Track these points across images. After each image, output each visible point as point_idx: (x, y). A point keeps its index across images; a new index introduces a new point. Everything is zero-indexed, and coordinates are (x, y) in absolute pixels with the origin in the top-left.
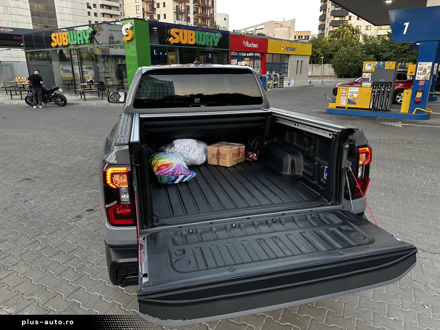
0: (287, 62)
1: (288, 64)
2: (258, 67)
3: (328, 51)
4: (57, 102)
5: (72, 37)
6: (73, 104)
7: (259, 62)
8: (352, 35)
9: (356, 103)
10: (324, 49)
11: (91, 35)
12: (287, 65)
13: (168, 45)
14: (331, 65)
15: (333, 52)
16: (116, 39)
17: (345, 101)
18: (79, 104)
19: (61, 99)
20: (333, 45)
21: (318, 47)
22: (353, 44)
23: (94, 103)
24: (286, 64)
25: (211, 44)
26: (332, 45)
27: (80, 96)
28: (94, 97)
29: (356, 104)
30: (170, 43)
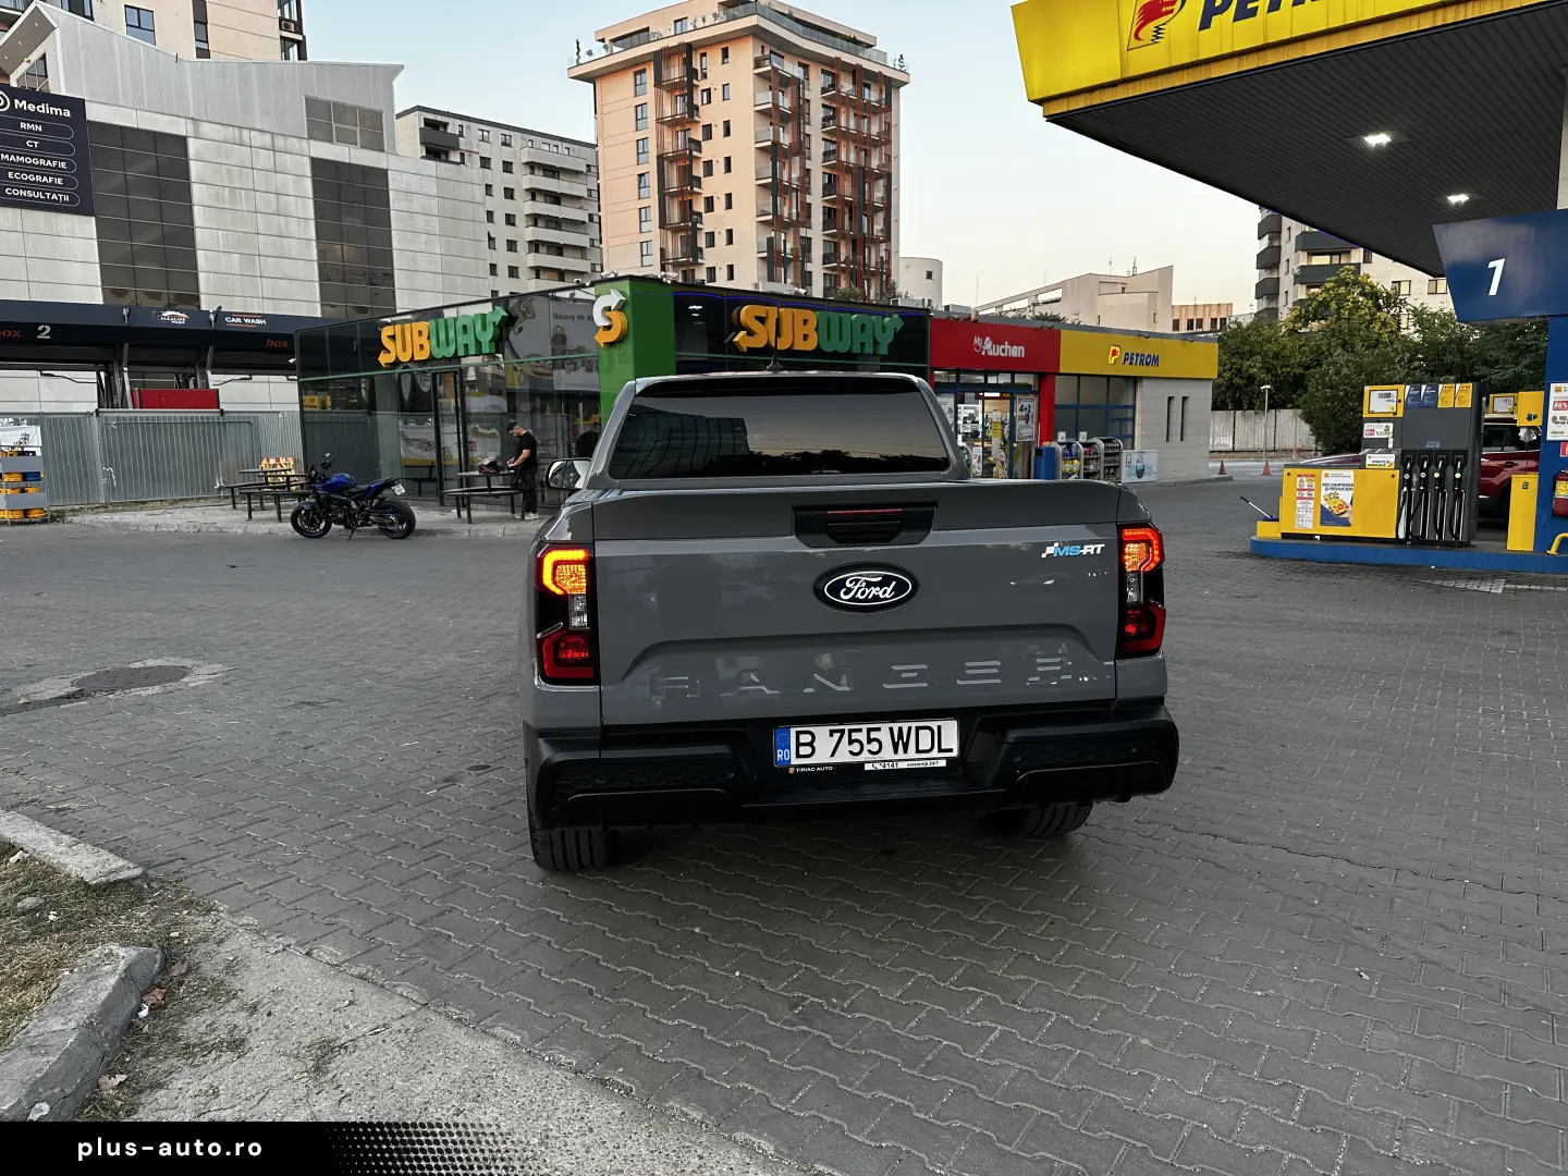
0: (1131, 403)
1: (1134, 407)
2: (1027, 419)
3: (1286, 366)
4: (384, 524)
5: (442, 337)
6: (431, 533)
7: (1029, 403)
8: (1375, 310)
9: (1351, 521)
10: (1273, 358)
11: (498, 331)
12: (1130, 411)
13: (729, 353)
14: (1299, 411)
15: (1308, 368)
16: (572, 344)
17: (1310, 516)
18: (453, 532)
19: (399, 515)
20: (1304, 345)
21: (1252, 354)
22: (1377, 340)
23: (497, 530)
24: (1127, 407)
25: (869, 349)
26: (1300, 347)
27: (455, 511)
28: (498, 514)
29: (1349, 525)
30: (738, 350)
